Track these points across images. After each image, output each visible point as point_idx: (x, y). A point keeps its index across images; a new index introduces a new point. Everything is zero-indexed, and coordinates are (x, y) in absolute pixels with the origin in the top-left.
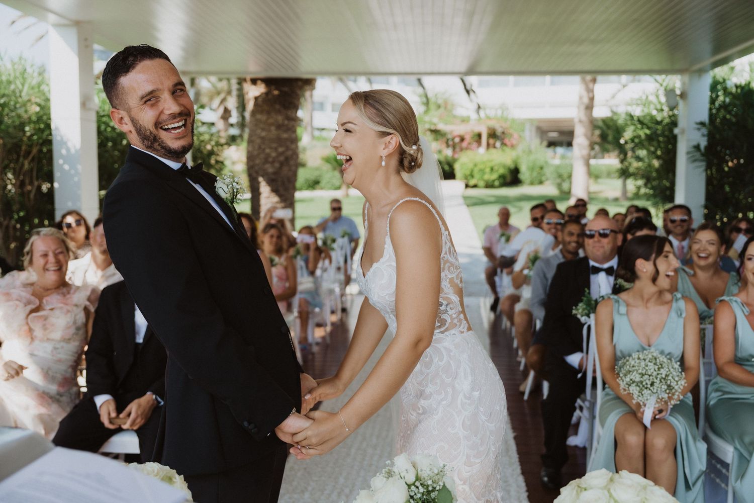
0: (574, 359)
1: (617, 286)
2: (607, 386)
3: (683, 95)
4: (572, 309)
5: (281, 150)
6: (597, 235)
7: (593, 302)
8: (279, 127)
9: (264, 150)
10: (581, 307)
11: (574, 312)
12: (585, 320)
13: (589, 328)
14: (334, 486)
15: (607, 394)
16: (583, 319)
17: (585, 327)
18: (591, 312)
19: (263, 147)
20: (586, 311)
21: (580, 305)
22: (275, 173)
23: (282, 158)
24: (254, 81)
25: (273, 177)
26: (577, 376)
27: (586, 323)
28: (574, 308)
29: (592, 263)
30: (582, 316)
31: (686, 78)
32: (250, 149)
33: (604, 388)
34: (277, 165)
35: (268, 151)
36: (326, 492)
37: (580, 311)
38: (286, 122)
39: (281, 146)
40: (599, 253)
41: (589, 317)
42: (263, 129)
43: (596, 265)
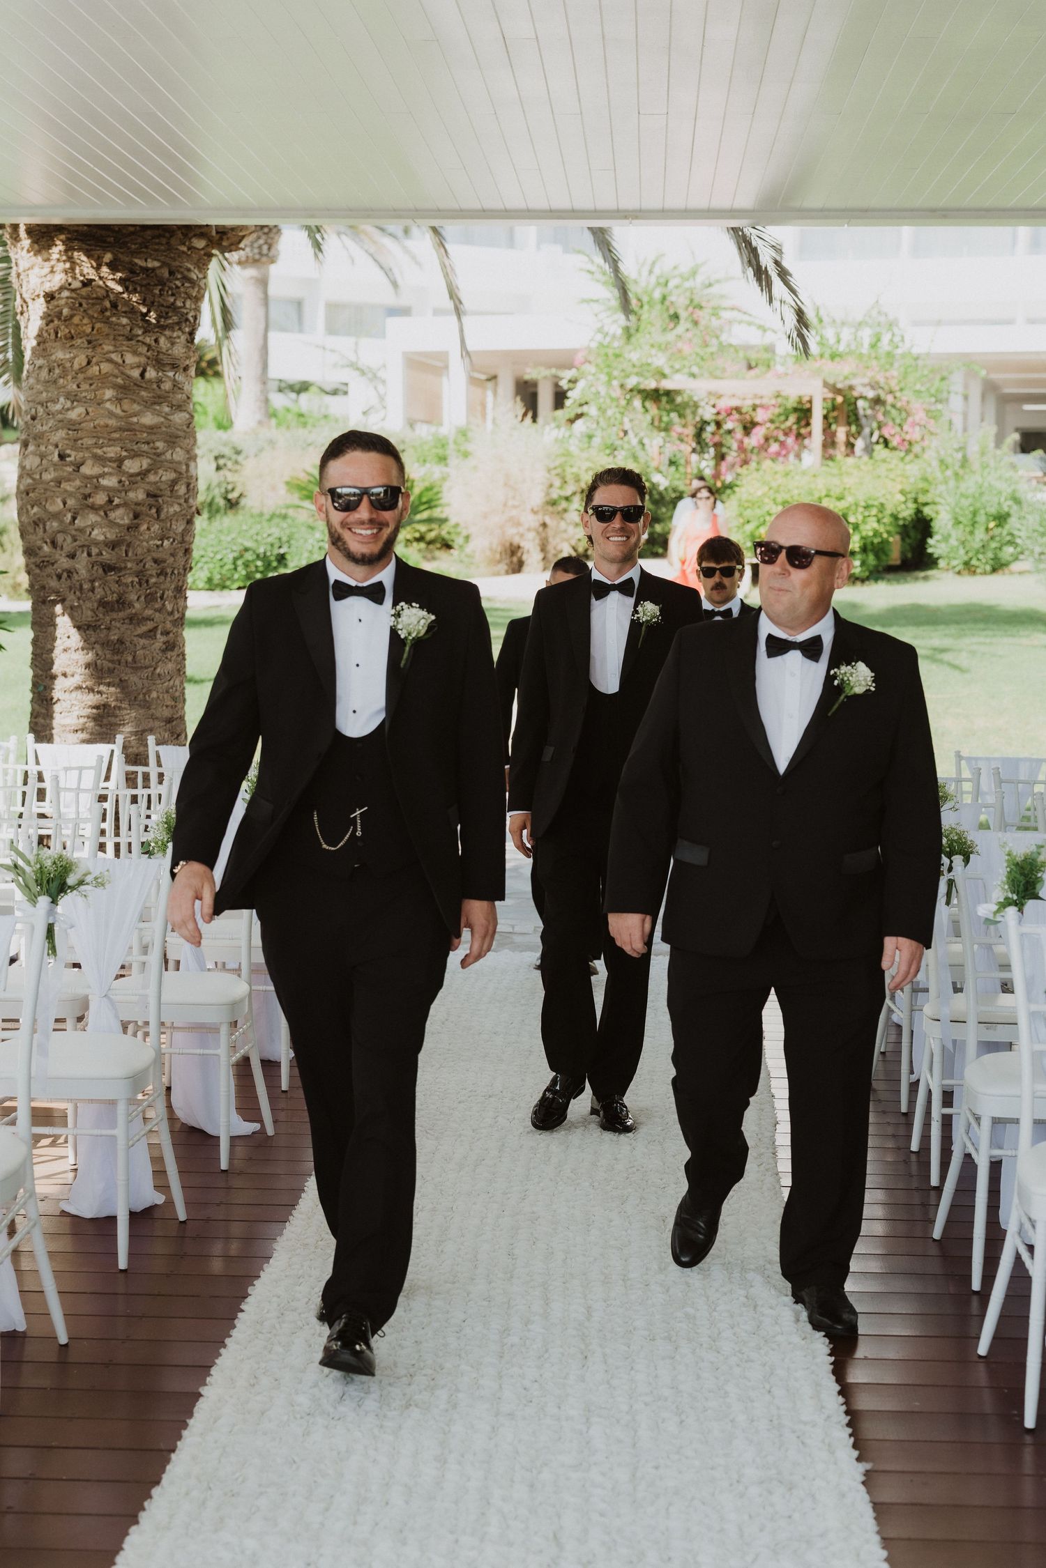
5: (132, 466)
8: (126, 389)
9: (78, 466)
19: (73, 456)
22: (113, 545)
23: (139, 495)
24: (43, 236)
25: (107, 555)
32: (32, 462)
34: (121, 516)
35: (87, 470)
38: (151, 374)
39: (134, 455)
42: (74, 398)
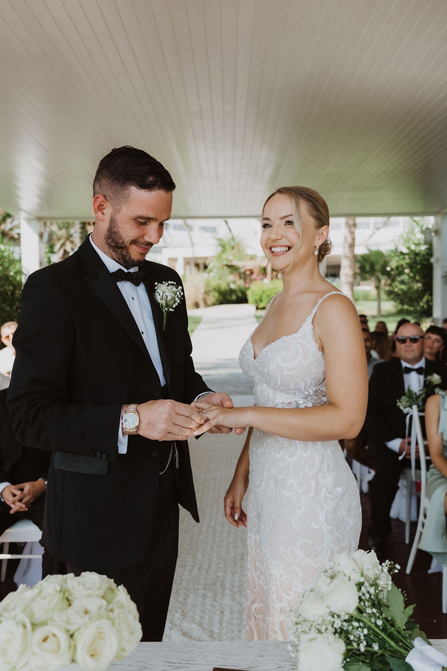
0: (395, 444)
1: (427, 382)
2: (432, 466)
3: (437, 232)
4: (396, 402)
6: (408, 340)
7: (414, 396)
10: (404, 400)
11: (398, 404)
12: (408, 410)
13: (411, 417)
14: (194, 562)
15: (432, 474)
16: (405, 411)
17: (408, 417)
18: (413, 404)
20: (408, 403)
21: (404, 398)
26: (398, 459)
27: (408, 414)
28: (398, 400)
29: (405, 364)
30: (405, 407)
31: (439, 218)
33: (428, 469)
36: (188, 568)
37: (404, 403)
40: (410, 356)
41: (412, 408)
43: (408, 366)
